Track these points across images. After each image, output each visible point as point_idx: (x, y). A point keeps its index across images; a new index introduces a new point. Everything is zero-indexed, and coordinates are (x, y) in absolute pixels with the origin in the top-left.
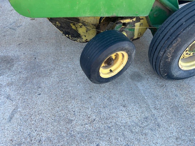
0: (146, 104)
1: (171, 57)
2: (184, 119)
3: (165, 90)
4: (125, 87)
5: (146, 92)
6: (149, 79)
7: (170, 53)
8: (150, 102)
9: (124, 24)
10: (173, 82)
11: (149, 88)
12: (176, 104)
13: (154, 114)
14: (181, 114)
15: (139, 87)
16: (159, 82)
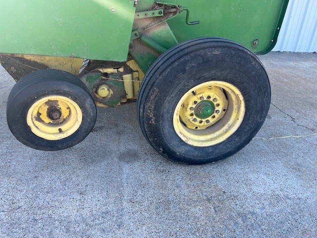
0: (120, 194)
1: (154, 116)
2: (171, 221)
3: (164, 177)
4: (102, 168)
5: (131, 177)
6: (147, 161)
7: (150, 110)
8: (127, 191)
9: (106, 75)
10: (183, 168)
11: (140, 172)
12: (170, 197)
13: (123, 209)
14: (169, 212)
15: (124, 169)
16: (160, 166)
